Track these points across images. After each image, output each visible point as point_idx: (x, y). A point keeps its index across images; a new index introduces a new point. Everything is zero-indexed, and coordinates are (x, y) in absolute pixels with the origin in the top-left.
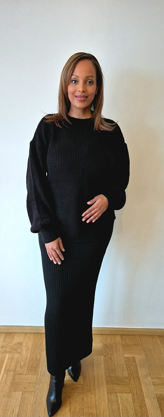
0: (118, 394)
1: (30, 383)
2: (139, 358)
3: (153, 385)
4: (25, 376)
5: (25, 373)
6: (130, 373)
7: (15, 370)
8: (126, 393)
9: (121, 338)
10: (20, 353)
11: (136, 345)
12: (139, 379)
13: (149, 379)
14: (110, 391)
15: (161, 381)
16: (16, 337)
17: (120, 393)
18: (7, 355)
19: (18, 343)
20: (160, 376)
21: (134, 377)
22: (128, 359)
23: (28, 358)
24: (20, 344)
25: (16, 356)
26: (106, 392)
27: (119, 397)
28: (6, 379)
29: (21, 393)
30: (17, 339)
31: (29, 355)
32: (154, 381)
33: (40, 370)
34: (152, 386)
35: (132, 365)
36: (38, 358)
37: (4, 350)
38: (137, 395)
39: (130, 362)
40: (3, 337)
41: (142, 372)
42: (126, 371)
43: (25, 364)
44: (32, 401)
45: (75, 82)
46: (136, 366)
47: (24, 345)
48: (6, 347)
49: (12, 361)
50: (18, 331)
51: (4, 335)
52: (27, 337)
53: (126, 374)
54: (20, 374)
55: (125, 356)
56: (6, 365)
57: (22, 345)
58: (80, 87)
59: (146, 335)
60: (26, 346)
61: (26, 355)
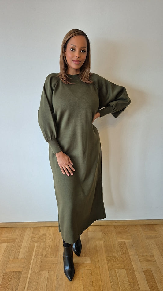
0: (116, 269)
1: (53, 264)
2: (128, 241)
3: (140, 261)
4: (49, 258)
5: (49, 257)
6: (123, 253)
7: (42, 255)
8: (121, 268)
9: (115, 227)
10: (45, 241)
11: (125, 232)
12: (130, 257)
13: (137, 257)
14: (110, 267)
15: (145, 258)
16: (41, 230)
17: (117, 268)
18: (36, 243)
19: (43, 234)
20: (144, 255)
21: (126, 256)
22: (120, 243)
23: (51, 245)
24: (44, 235)
25: (42, 244)
26: (107, 269)
27: (116, 272)
28: (36, 262)
29: (48, 271)
30: (42, 231)
31: (51, 243)
32: (140, 258)
33: (60, 254)
34: (139, 263)
35: (123, 247)
36: (58, 245)
37: (33, 239)
38: (129, 270)
39: (122, 245)
40: (33, 230)
41: (131, 252)
42: (120, 252)
43: (49, 250)
44: (56, 277)
45: (73, 50)
46: (126, 247)
47: (47, 235)
48: (34, 238)
49: (39, 248)
50: (42, 225)
51: (33, 229)
52: (49, 229)
53: (120, 254)
54: (46, 257)
55: (118, 240)
56: (36, 251)
57: (46, 236)
58: (76, 54)
59: (131, 225)
60: (48, 236)
61: (49, 243)
